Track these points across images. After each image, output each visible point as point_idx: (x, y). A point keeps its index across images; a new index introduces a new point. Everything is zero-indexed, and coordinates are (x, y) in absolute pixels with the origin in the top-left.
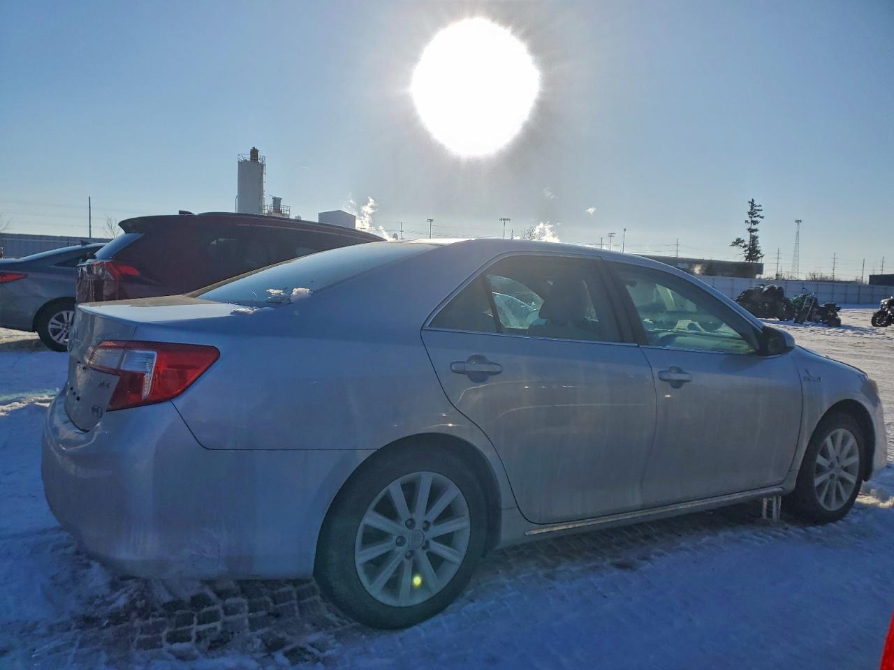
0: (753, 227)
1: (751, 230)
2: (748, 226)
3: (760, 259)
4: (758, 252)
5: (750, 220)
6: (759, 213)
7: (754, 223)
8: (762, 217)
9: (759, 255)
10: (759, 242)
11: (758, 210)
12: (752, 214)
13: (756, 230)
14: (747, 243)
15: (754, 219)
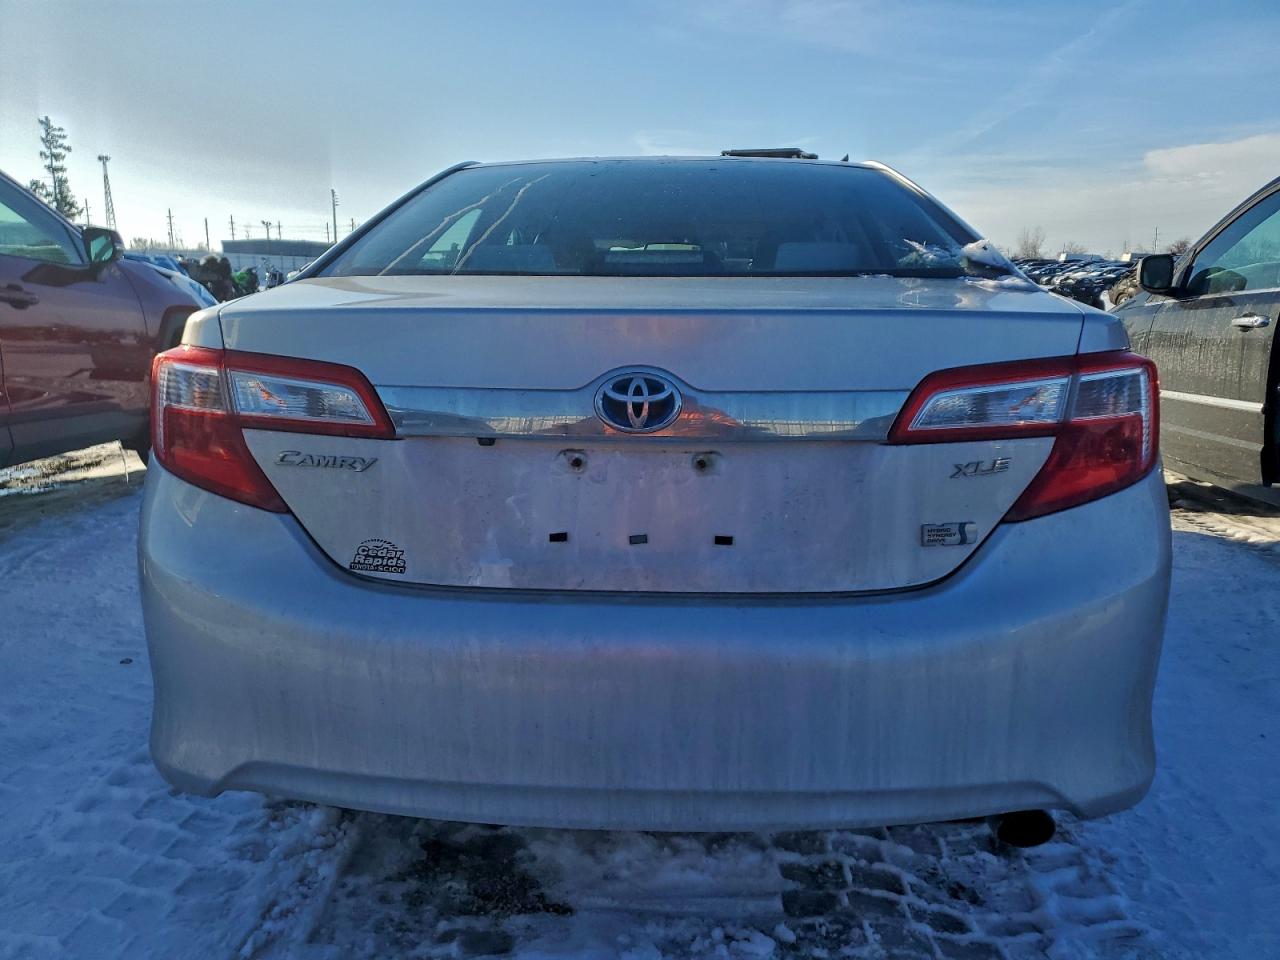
0: (56, 164)
1: (53, 170)
2: (48, 162)
3: (77, 217)
4: (72, 205)
5: (48, 153)
6: (61, 141)
7: (56, 157)
8: (68, 149)
9: (74, 210)
10: (71, 188)
11: (60, 136)
12: (49, 140)
13: (62, 169)
14: (51, 189)
15: (55, 151)
